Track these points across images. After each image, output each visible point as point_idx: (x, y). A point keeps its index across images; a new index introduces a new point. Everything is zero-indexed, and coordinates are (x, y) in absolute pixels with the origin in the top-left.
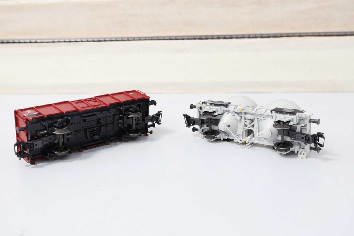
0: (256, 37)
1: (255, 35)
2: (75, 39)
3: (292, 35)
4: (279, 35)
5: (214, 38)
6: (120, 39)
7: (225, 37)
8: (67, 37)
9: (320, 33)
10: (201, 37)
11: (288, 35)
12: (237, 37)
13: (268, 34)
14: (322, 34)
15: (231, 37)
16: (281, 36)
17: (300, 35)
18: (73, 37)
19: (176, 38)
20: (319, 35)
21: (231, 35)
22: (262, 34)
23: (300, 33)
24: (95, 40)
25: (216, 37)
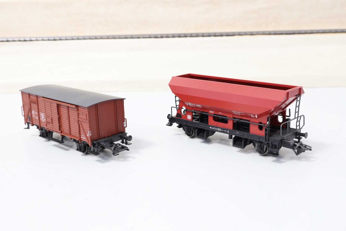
0: (209, 35)
1: (209, 33)
2: (30, 38)
3: (243, 34)
4: (232, 34)
5: (169, 37)
6: (76, 38)
7: (179, 36)
8: (22, 36)
9: (270, 32)
10: (157, 36)
11: (240, 34)
12: (191, 36)
13: (221, 33)
14: (271, 33)
15: (185, 36)
16: (233, 35)
17: (252, 34)
18: (28, 36)
19: (132, 37)
20: (270, 34)
21: (185, 34)
22: (215, 33)
23: (251, 32)
24: (50, 39)
25: (171, 36)
